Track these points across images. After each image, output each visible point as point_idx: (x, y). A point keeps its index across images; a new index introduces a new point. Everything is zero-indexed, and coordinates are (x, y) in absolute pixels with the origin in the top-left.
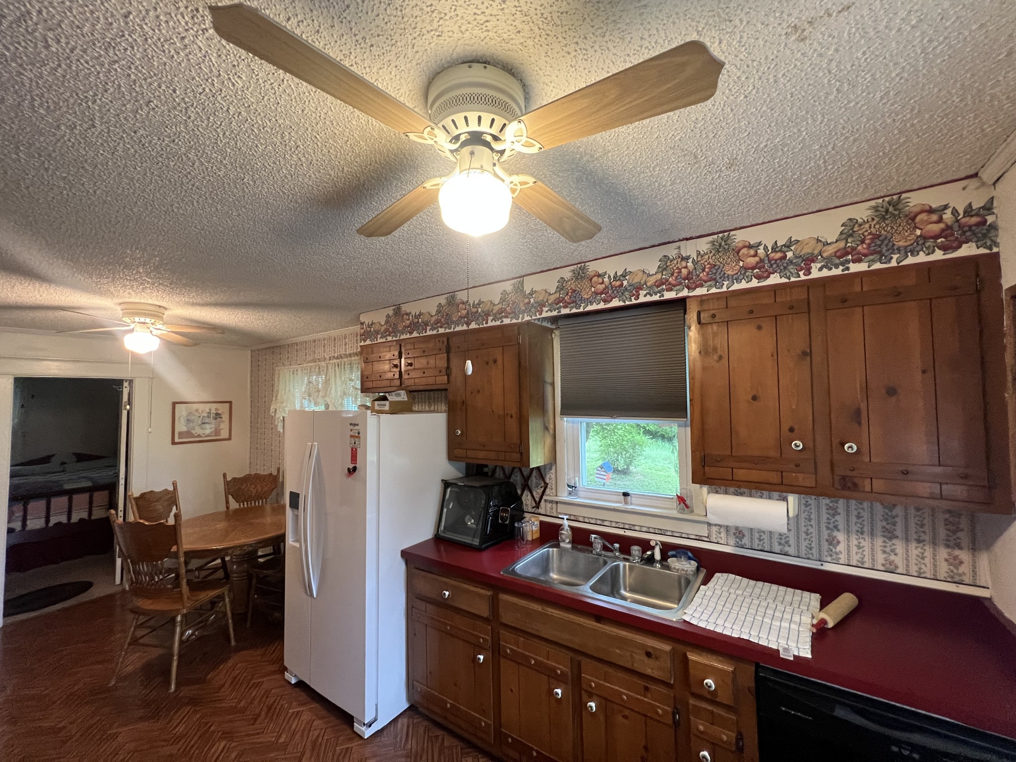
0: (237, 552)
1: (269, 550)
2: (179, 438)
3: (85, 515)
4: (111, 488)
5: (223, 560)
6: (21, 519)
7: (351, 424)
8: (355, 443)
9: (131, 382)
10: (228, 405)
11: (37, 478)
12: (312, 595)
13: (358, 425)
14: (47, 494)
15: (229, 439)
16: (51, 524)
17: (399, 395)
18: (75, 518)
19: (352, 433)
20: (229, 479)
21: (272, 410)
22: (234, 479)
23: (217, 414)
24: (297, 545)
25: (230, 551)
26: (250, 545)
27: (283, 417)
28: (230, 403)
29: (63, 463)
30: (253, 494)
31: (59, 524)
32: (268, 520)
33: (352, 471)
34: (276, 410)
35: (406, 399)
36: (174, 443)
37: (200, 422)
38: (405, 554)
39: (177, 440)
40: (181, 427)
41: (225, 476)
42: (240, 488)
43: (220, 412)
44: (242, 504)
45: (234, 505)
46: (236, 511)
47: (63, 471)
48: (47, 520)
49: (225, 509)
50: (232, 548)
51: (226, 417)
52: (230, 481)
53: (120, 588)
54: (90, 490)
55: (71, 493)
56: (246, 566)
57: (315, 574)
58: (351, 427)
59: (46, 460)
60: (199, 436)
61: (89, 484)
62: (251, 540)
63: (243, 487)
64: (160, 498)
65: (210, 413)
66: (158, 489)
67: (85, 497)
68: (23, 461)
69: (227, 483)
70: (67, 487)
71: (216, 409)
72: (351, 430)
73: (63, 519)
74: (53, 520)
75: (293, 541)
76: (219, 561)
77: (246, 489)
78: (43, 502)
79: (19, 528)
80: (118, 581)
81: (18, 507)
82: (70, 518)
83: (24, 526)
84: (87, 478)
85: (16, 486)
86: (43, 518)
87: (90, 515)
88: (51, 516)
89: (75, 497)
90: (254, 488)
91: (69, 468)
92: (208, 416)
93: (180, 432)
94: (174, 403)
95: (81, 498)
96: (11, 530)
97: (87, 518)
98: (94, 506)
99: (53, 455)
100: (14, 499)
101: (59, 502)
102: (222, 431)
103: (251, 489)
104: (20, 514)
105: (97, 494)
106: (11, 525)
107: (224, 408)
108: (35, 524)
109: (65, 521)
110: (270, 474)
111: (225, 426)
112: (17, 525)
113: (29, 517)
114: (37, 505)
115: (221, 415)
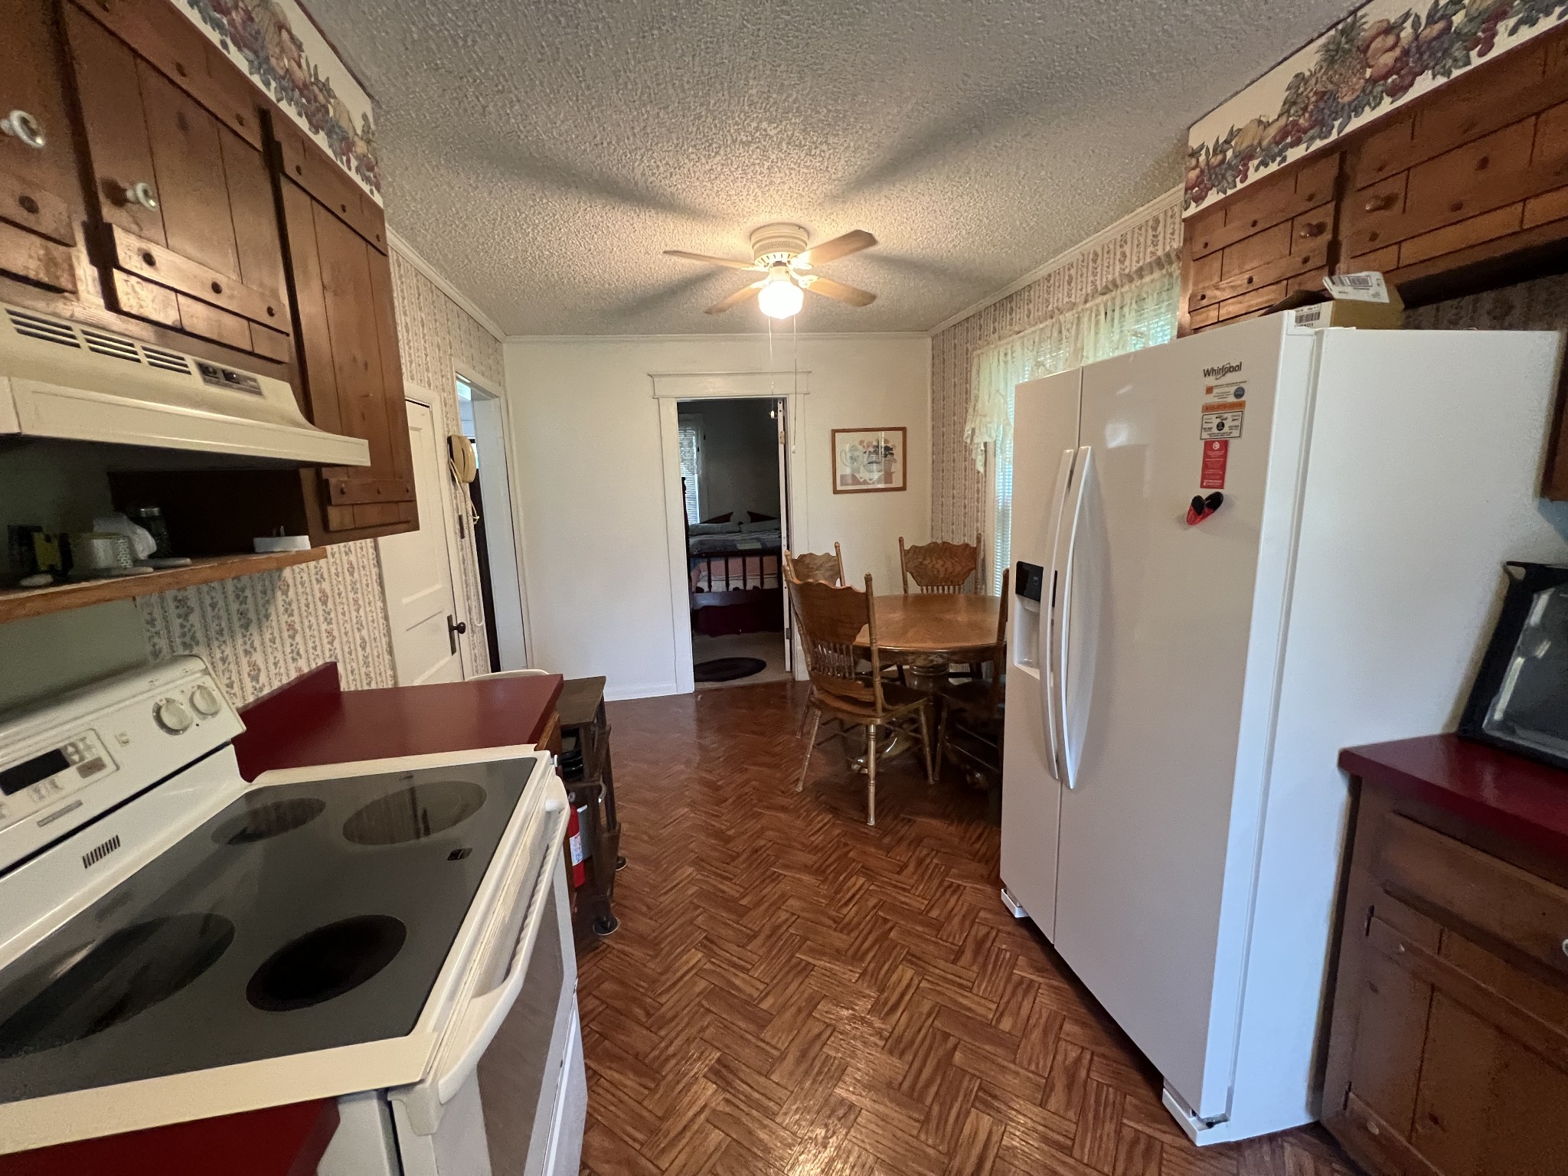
0: (920, 662)
1: (965, 668)
2: (842, 485)
3: (757, 583)
4: (777, 552)
5: (900, 668)
6: (707, 578)
7: (1207, 373)
8: (1221, 426)
9: (784, 400)
10: (900, 433)
11: (719, 537)
12: (1063, 779)
13: (1238, 368)
14: (727, 553)
15: (903, 488)
16: (731, 588)
17: (1363, 284)
18: (749, 587)
19: (1211, 399)
20: (907, 547)
21: (968, 432)
22: (914, 548)
23: (887, 449)
24: (1035, 674)
25: (910, 658)
26: (940, 655)
27: (985, 444)
28: (903, 429)
29: (741, 523)
30: (942, 575)
31: (736, 589)
32: (962, 618)
33: (1204, 507)
34: (973, 430)
35: (1385, 298)
36: (836, 492)
37: (866, 462)
38: (1349, 760)
39: (839, 488)
40: (844, 469)
41: (901, 540)
42: (922, 563)
43: (890, 445)
44: (924, 588)
45: (914, 589)
46: (919, 599)
47: (740, 532)
48: (728, 585)
49: (903, 592)
50: (913, 653)
51: (898, 452)
52: (908, 551)
53: (789, 677)
54: (760, 553)
55: (744, 554)
56: (931, 685)
57: (1074, 742)
58: (1211, 381)
59: (726, 518)
60: (865, 482)
61: (758, 546)
62: (941, 647)
63: (926, 561)
64: (821, 566)
65: (878, 447)
66: (819, 553)
67: (757, 560)
68: (711, 518)
69: (904, 553)
70: (741, 547)
71: (886, 441)
72: (1209, 390)
73: (740, 584)
74: (733, 585)
75: (1021, 663)
76: (894, 668)
77: (930, 566)
78: (722, 563)
79: (706, 589)
80: (788, 668)
81: (703, 565)
82: (745, 584)
83: (710, 586)
84: (758, 540)
85: (701, 543)
86: (724, 582)
87: (762, 583)
88: (730, 582)
89: (748, 559)
90: (943, 566)
91: (744, 528)
92: (876, 452)
93: (842, 477)
94: (834, 432)
95: (753, 562)
96: (700, 590)
97: (759, 585)
98: (765, 573)
99: (731, 514)
100: (700, 556)
101: (735, 564)
102: (893, 475)
103: (938, 566)
104: (705, 573)
105: (765, 559)
106: (700, 585)
107: (896, 439)
108: (718, 586)
109: (741, 587)
110: (967, 545)
111: (897, 468)
112: (704, 585)
113: (713, 578)
114: (718, 565)
115: (892, 449)
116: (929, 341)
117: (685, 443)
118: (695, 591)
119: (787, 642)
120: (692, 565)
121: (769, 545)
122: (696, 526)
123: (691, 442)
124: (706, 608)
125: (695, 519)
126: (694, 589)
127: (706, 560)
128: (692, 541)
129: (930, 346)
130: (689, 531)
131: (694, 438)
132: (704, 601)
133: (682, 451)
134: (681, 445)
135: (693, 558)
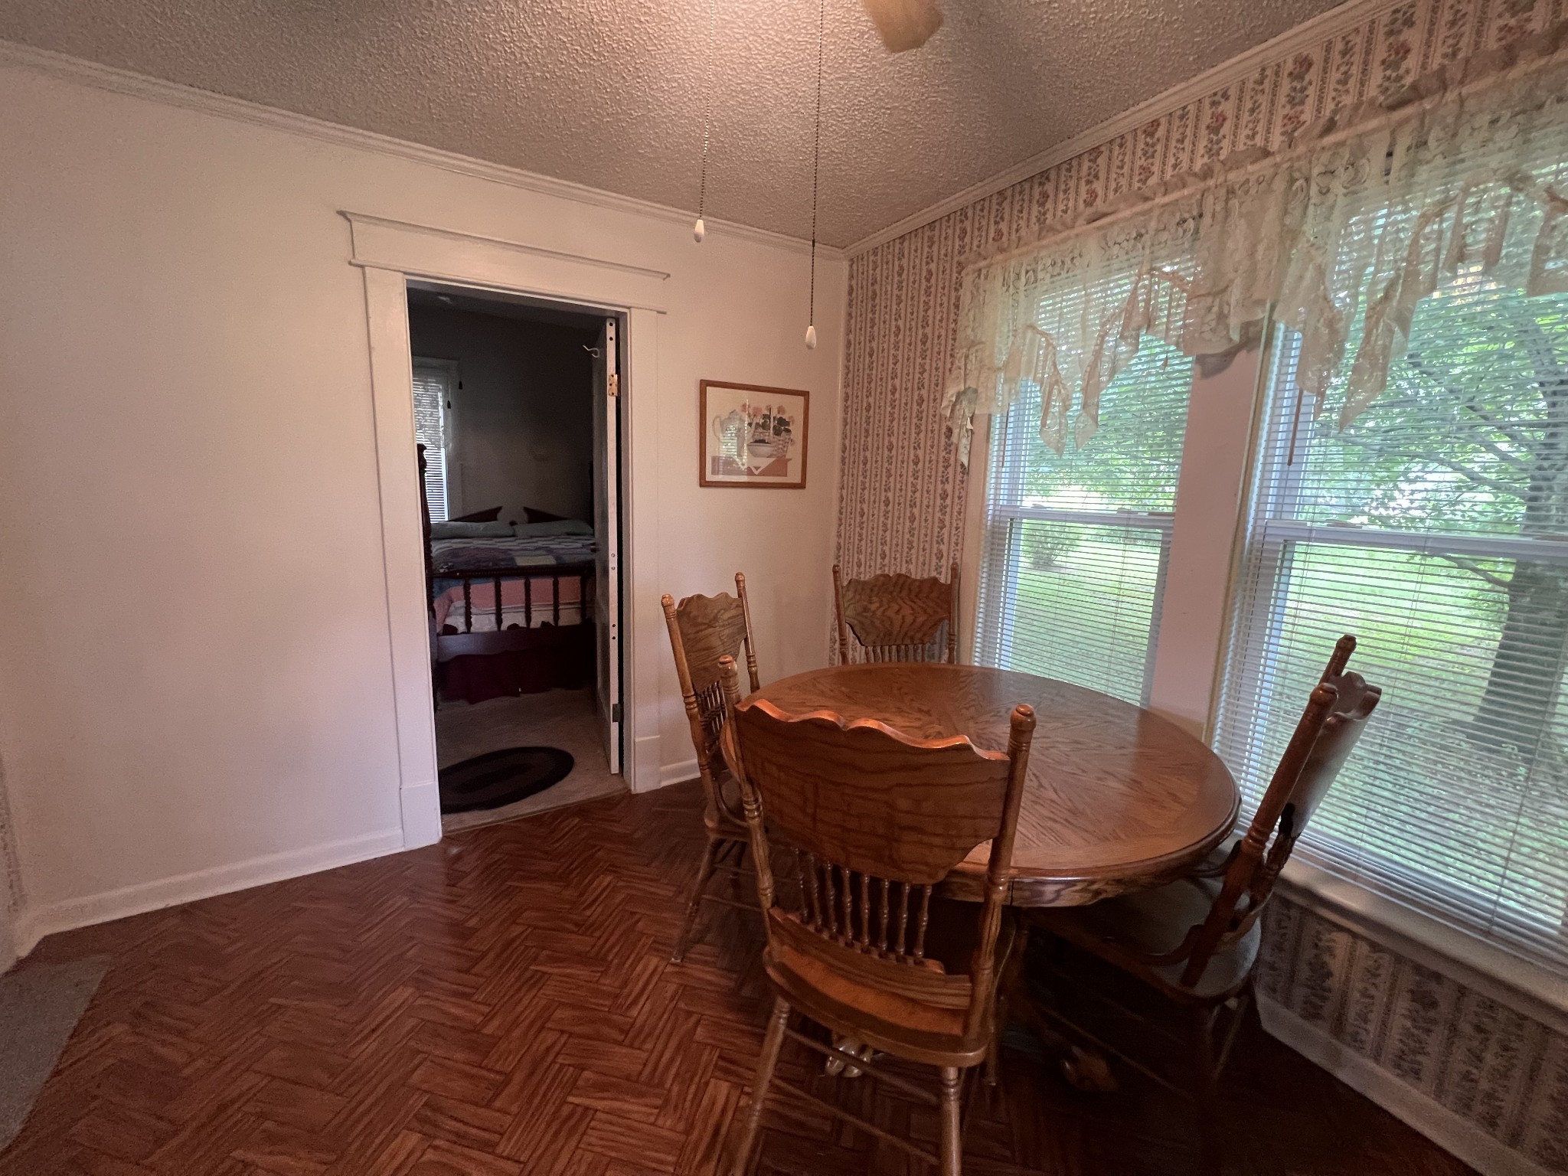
2: (713, 472)
3: (548, 617)
6: (463, 611)
10: (801, 399)
11: (482, 543)
14: (498, 571)
15: (801, 486)
16: (504, 626)
18: (536, 623)
22: (854, 583)
23: (782, 422)
27: (973, 420)
28: (805, 394)
29: (513, 523)
30: (896, 628)
31: (514, 627)
36: (703, 482)
37: (750, 440)
39: (709, 477)
40: (717, 447)
41: (836, 570)
42: (866, 609)
43: (786, 417)
44: (872, 652)
45: (858, 654)
46: (868, 672)
47: (513, 536)
48: (499, 621)
51: (796, 430)
52: (847, 588)
53: (619, 786)
54: (555, 572)
55: (528, 573)
59: (490, 515)
60: (749, 472)
61: (550, 561)
63: (873, 607)
66: (709, 592)
67: (548, 582)
68: (468, 513)
69: (842, 592)
70: (521, 562)
71: (781, 410)
73: (520, 620)
74: (508, 621)
77: (879, 613)
78: (490, 586)
79: (462, 628)
80: (615, 767)
81: (457, 590)
82: (528, 619)
83: (468, 624)
84: (550, 551)
85: (454, 553)
86: (493, 618)
87: (556, 617)
88: (503, 616)
89: (534, 581)
90: (898, 612)
91: (520, 529)
92: (764, 426)
93: (715, 460)
94: (705, 385)
95: (542, 586)
96: (450, 630)
97: (552, 623)
98: (561, 601)
99: (499, 509)
100: (451, 575)
101: (513, 588)
102: (789, 464)
103: (890, 613)
104: (460, 603)
105: (563, 581)
106: (449, 621)
107: (793, 408)
108: (483, 623)
109: (522, 623)
110: (935, 581)
111: (794, 453)
112: (458, 622)
113: (473, 610)
114: (483, 590)
115: (788, 424)
116: (846, 264)
117: (426, 400)
118: (440, 632)
119: (614, 727)
120: (436, 589)
121: (567, 559)
122: (441, 525)
123: (435, 399)
124: (462, 659)
125: (441, 514)
126: (439, 629)
127: (462, 582)
128: (437, 547)
129: (846, 272)
130: (429, 533)
131: (440, 394)
132: (455, 645)
133: (419, 412)
134: (418, 403)
135: (437, 578)
